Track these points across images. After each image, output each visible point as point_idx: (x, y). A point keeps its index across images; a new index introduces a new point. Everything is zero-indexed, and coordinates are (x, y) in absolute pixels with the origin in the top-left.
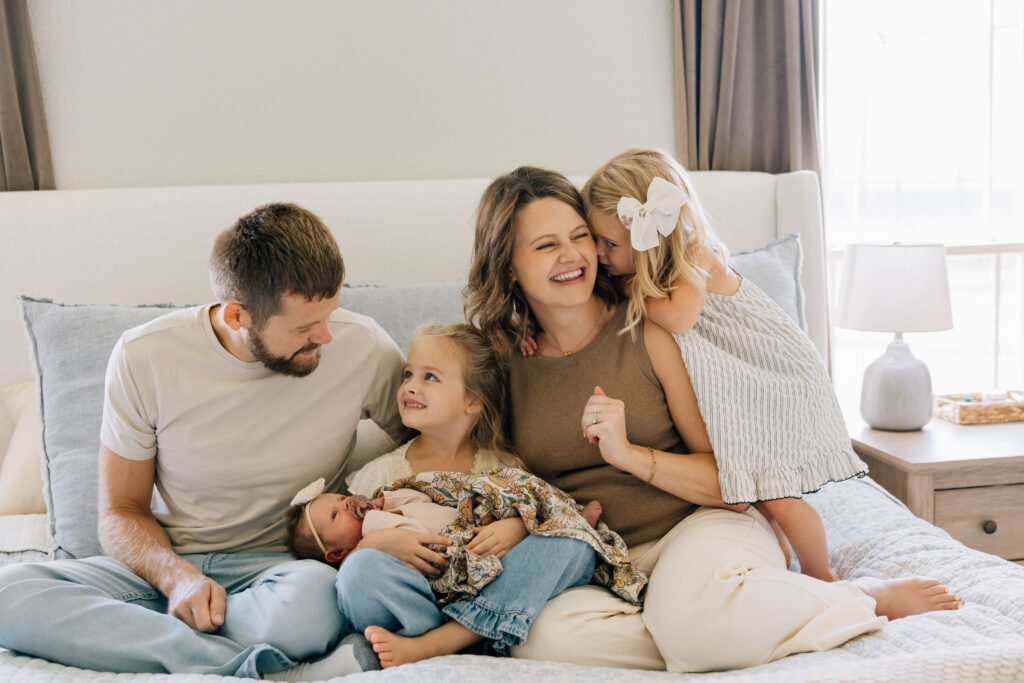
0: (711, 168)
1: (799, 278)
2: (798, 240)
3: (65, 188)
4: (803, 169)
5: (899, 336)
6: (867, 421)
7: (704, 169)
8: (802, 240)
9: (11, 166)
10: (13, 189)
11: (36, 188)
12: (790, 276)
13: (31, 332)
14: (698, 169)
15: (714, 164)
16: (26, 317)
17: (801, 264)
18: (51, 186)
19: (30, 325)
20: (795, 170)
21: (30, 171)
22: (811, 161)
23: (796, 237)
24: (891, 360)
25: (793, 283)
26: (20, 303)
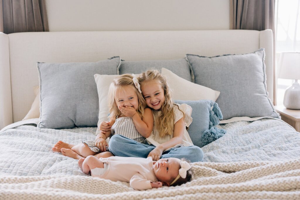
0: (240, 29)
1: (264, 61)
2: (264, 50)
3: (51, 31)
4: (269, 29)
5: (296, 81)
6: (285, 106)
7: (238, 29)
8: (265, 50)
9: (37, 25)
10: (38, 31)
11: (44, 31)
12: (261, 60)
13: (39, 71)
14: (236, 29)
15: (241, 27)
16: (38, 67)
17: (264, 57)
18: (48, 30)
19: (39, 69)
20: (266, 29)
21: (42, 26)
22: (272, 26)
23: (263, 49)
24: (294, 88)
25: (262, 62)
26: (37, 64)
